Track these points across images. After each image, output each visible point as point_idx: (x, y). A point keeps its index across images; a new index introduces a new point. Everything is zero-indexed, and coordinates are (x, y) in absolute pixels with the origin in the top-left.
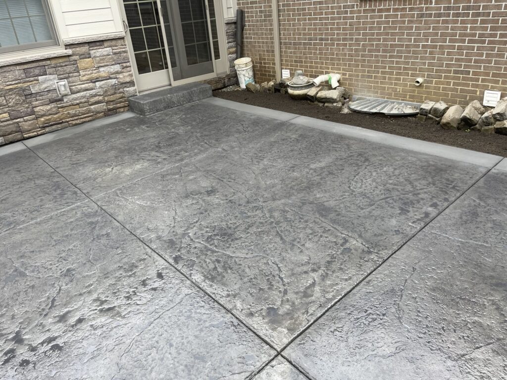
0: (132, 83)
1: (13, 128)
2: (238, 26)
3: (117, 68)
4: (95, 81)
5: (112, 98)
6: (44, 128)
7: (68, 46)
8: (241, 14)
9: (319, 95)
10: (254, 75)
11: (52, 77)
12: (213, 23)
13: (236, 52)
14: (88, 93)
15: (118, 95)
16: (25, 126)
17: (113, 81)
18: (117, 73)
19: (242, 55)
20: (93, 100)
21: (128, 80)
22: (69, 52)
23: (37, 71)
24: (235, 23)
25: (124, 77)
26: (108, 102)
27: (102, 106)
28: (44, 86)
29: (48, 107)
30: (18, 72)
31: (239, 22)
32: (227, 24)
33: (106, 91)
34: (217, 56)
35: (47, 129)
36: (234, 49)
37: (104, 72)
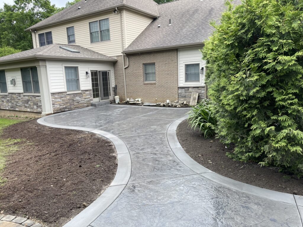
0: (92, 100)
1: (70, 107)
2: (115, 89)
3: (90, 96)
4: (85, 99)
5: (88, 103)
6: (75, 108)
7: (82, 91)
8: (116, 86)
9: (137, 103)
10: (120, 100)
11: (78, 97)
12: (109, 87)
13: (115, 95)
14: (83, 101)
15: (89, 103)
16: (72, 107)
17: (89, 99)
18: (90, 97)
19: (116, 95)
20: (84, 103)
21: (91, 99)
22: (82, 92)
23: (76, 96)
24: (114, 88)
25: (91, 98)
26: (87, 104)
27: (86, 105)
28: (76, 99)
29: (76, 104)
30: (72, 96)
31: (116, 88)
32: (113, 88)
33: (87, 101)
34: (110, 95)
35: (76, 109)
36: (114, 94)
37: (87, 97)
